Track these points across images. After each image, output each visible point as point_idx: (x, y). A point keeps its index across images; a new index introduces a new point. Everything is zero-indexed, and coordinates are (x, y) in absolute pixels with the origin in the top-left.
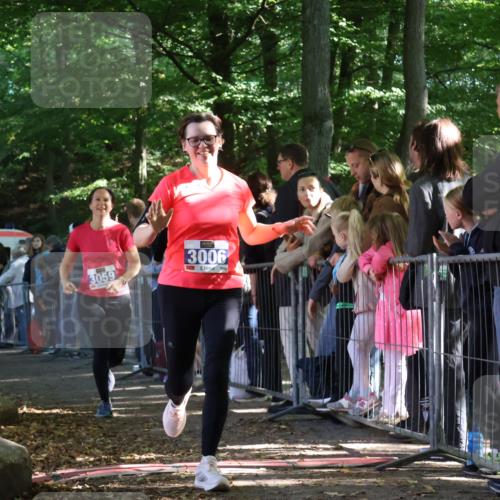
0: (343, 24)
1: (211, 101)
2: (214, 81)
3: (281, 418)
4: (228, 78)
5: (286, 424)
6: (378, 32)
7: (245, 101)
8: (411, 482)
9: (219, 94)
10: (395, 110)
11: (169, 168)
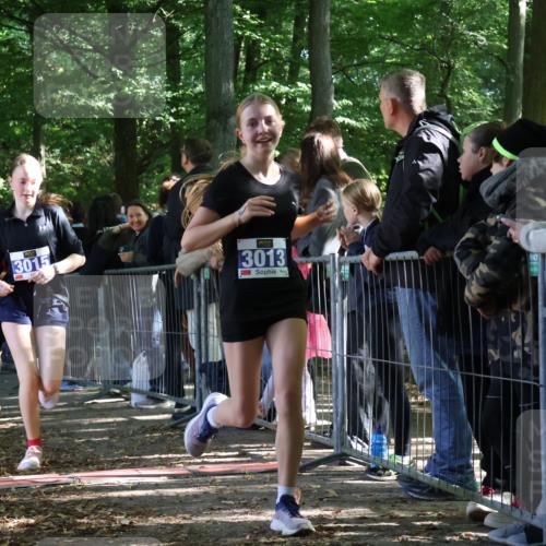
0: (247, 16)
6: (284, 25)
10: (300, 105)
11: (70, 166)
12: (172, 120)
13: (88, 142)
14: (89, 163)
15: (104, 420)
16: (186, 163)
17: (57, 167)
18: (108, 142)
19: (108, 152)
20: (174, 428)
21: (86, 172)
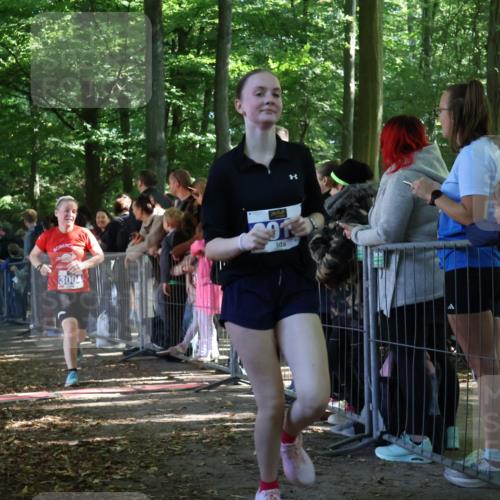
0: (174, 90)
1: (84, 141)
2: (86, 128)
3: (131, 359)
4: (96, 126)
5: (135, 363)
6: (198, 96)
7: (107, 142)
8: (217, 399)
9: (89, 137)
10: (209, 148)
11: (55, 187)
12: (124, 158)
13: (68, 172)
14: (69, 186)
17: (47, 189)
18: (81, 172)
19: (81, 179)
20: (124, 361)
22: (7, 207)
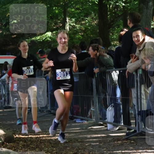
3: (131, 138)
5: (134, 141)
11: (79, 26)
12: (123, 4)
13: (87, 15)
14: (87, 25)
15: (96, 136)
16: (130, 24)
17: (74, 27)
18: (95, 15)
19: (95, 19)
20: (127, 139)
21: (86, 28)
22: (48, 39)
